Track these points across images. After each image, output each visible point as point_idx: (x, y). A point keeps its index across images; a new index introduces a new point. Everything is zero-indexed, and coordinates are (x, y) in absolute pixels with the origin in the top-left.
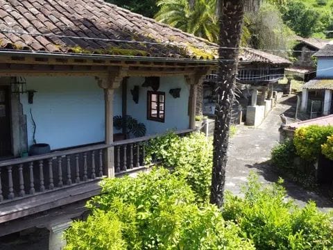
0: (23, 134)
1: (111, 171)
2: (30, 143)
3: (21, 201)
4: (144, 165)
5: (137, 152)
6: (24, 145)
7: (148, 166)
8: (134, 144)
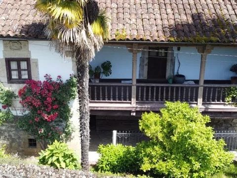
0: (172, 68)
1: (200, 100)
2: (175, 74)
3: (148, 103)
4: (225, 102)
5: (220, 93)
6: (172, 74)
7: (227, 103)
8: (219, 88)
